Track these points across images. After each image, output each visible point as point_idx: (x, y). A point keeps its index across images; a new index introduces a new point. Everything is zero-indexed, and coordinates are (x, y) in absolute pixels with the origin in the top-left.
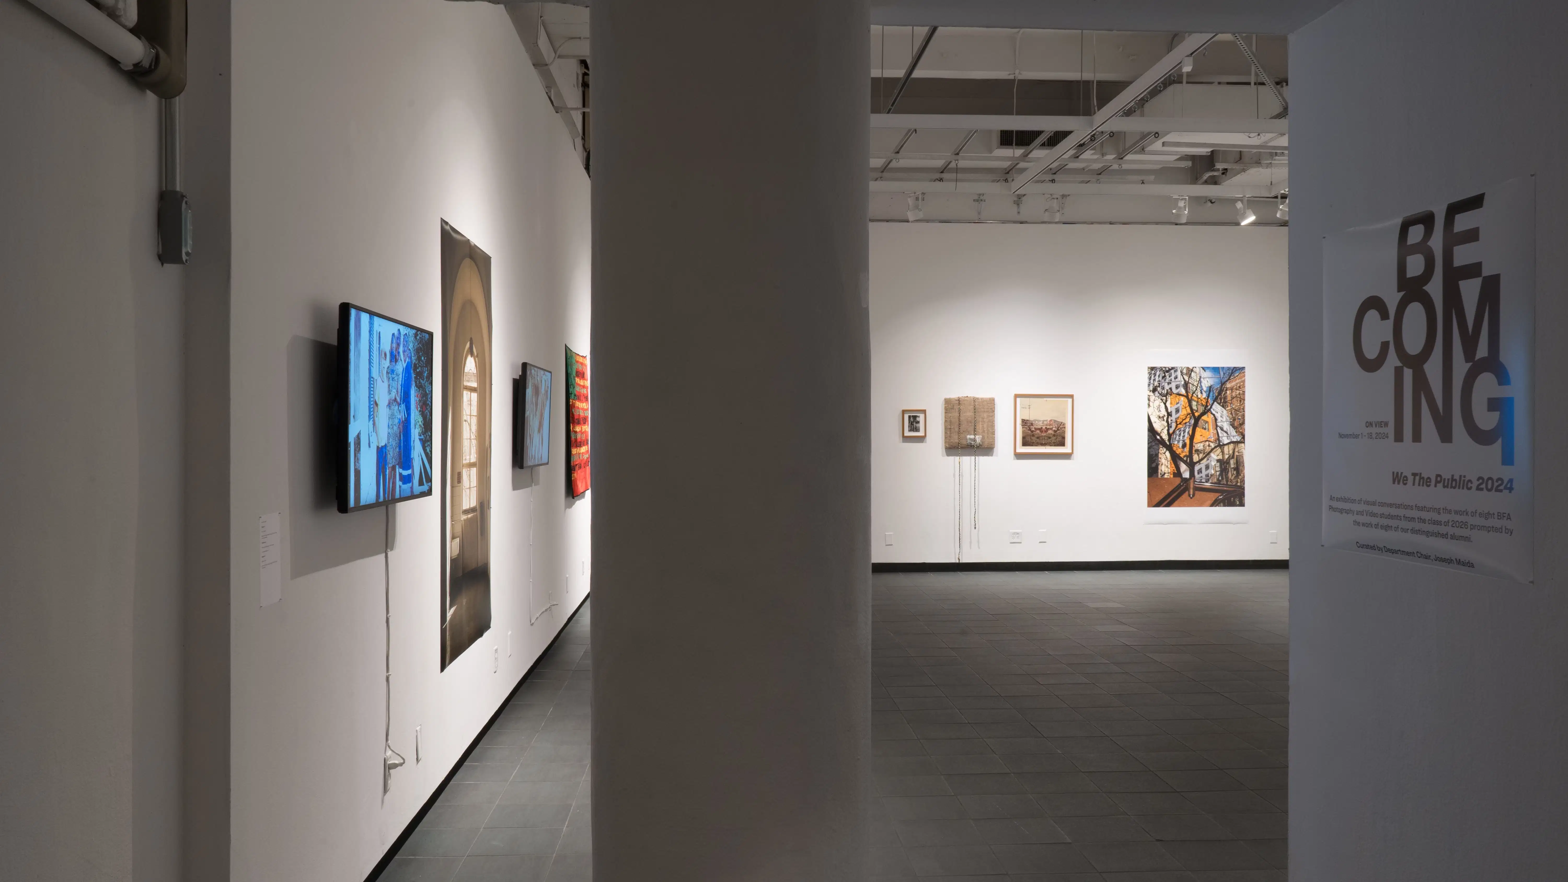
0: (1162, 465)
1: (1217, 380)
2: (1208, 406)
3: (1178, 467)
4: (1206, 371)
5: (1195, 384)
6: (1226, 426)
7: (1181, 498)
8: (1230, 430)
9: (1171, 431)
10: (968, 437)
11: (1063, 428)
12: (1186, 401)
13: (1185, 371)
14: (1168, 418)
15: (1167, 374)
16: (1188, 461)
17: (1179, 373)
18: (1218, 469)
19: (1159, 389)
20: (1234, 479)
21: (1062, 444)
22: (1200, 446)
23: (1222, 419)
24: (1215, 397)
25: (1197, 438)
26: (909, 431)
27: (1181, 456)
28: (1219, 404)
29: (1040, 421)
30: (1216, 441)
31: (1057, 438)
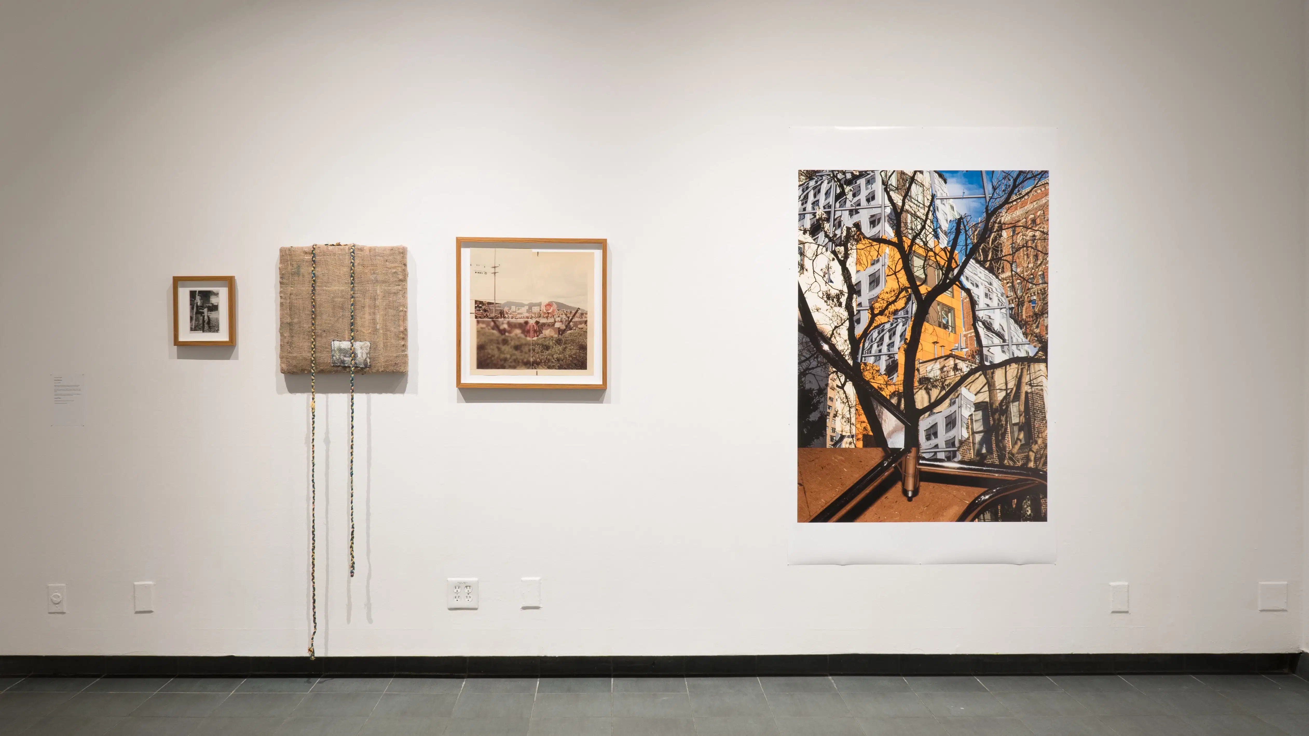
0: (835, 416)
1: (975, 204)
2: (953, 270)
3: (875, 423)
4: (948, 181)
5: (921, 213)
6: (999, 320)
7: (883, 498)
8: (1009, 328)
9: (859, 330)
10: (336, 344)
11: (581, 323)
12: (898, 256)
13: (893, 181)
14: (850, 299)
15: (847, 189)
16: (903, 406)
17: (878, 187)
18: (978, 426)
19: (827, 226)
20: (1018, 453)
21: (580, 363)
22: (932, 370)
23: (988, 301)
24: (969, 247)
25: (926, 349)
26: (191, 329)
27: (883, 393)
28: (982, 264)
29: (522, 305)
30: (973, 357)
31: (566, 348)
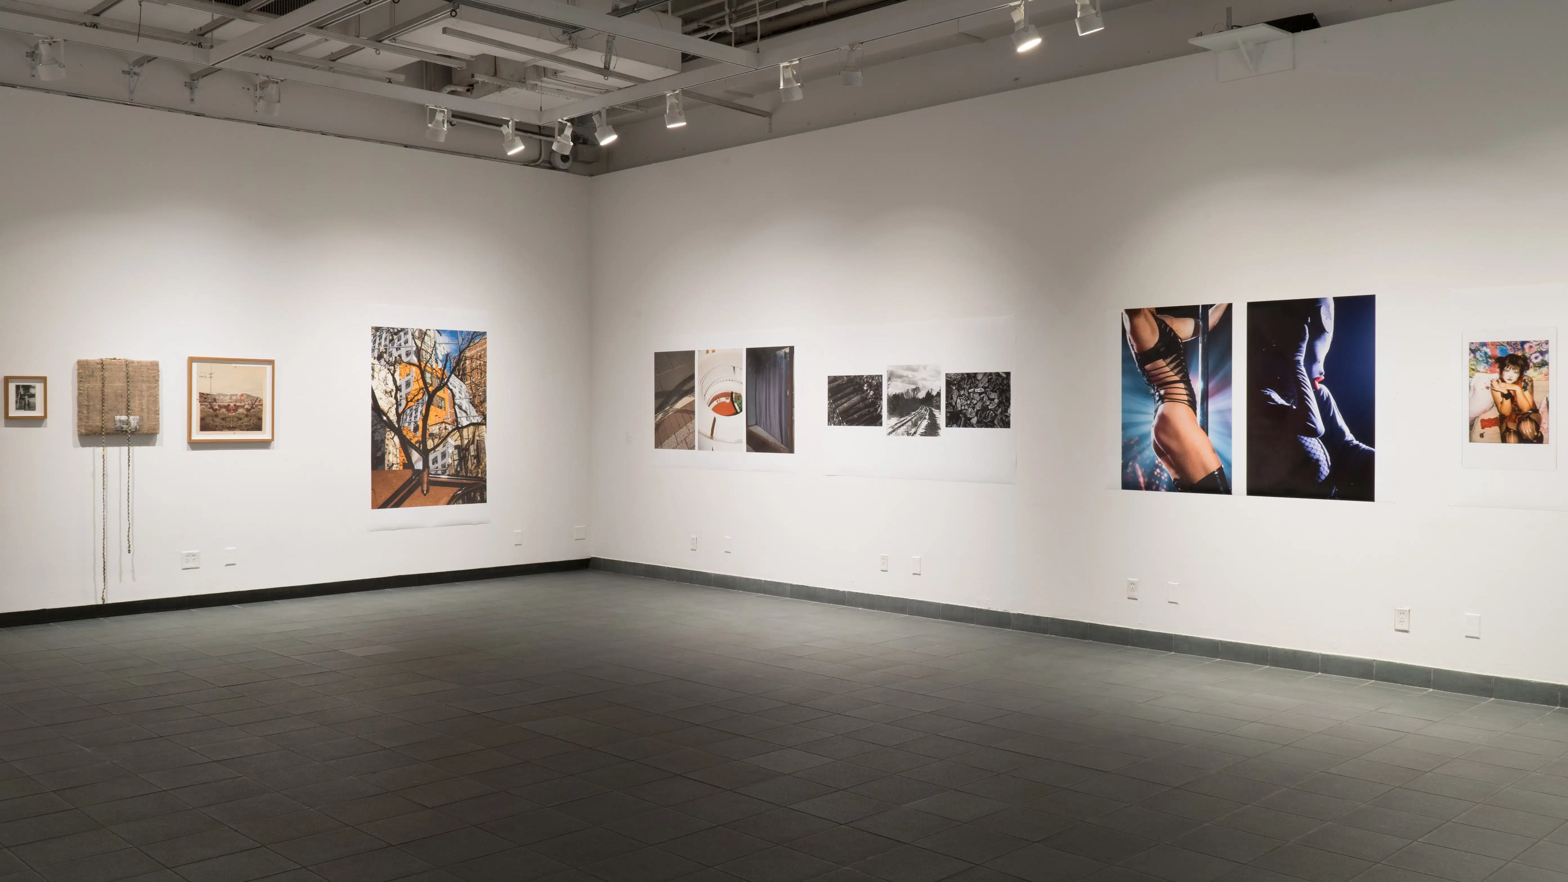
0: (389, 453)
1: (454, 347)
2: (444, 379)
3: (409, 457)
4: (442, 335)
5: (430, 350)
6: (465, 404)
7: (413, 494)
8: (470, 409)
9: (401, 410)
10: (118, 418)
11: (259, 405)
12: (419, 372)
13: (417, 334)
14: (396, 393)
15: (395, 337)
16: (421, 448)
17: (409, 336)
18: (456, 457)
19: (385, 356)
20: (474, 470)
21: (258, 427)
22: (434, 430)
23: (460, 395)
24: (452, 368)
25: (432, 419)
26: (17, 409)
27: (412, 441)
28: (457, 376)
29: (227, 395)
30: (454, 423)
31: (251, 419)
